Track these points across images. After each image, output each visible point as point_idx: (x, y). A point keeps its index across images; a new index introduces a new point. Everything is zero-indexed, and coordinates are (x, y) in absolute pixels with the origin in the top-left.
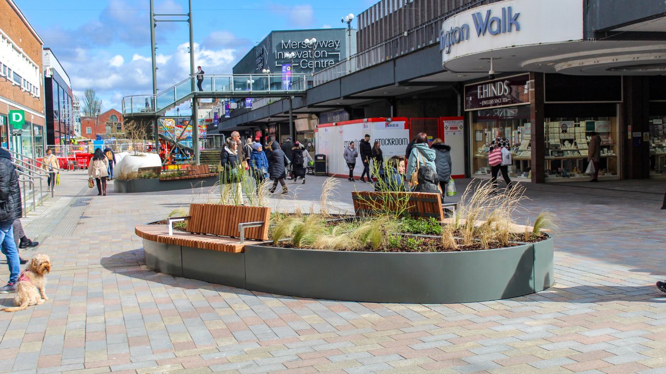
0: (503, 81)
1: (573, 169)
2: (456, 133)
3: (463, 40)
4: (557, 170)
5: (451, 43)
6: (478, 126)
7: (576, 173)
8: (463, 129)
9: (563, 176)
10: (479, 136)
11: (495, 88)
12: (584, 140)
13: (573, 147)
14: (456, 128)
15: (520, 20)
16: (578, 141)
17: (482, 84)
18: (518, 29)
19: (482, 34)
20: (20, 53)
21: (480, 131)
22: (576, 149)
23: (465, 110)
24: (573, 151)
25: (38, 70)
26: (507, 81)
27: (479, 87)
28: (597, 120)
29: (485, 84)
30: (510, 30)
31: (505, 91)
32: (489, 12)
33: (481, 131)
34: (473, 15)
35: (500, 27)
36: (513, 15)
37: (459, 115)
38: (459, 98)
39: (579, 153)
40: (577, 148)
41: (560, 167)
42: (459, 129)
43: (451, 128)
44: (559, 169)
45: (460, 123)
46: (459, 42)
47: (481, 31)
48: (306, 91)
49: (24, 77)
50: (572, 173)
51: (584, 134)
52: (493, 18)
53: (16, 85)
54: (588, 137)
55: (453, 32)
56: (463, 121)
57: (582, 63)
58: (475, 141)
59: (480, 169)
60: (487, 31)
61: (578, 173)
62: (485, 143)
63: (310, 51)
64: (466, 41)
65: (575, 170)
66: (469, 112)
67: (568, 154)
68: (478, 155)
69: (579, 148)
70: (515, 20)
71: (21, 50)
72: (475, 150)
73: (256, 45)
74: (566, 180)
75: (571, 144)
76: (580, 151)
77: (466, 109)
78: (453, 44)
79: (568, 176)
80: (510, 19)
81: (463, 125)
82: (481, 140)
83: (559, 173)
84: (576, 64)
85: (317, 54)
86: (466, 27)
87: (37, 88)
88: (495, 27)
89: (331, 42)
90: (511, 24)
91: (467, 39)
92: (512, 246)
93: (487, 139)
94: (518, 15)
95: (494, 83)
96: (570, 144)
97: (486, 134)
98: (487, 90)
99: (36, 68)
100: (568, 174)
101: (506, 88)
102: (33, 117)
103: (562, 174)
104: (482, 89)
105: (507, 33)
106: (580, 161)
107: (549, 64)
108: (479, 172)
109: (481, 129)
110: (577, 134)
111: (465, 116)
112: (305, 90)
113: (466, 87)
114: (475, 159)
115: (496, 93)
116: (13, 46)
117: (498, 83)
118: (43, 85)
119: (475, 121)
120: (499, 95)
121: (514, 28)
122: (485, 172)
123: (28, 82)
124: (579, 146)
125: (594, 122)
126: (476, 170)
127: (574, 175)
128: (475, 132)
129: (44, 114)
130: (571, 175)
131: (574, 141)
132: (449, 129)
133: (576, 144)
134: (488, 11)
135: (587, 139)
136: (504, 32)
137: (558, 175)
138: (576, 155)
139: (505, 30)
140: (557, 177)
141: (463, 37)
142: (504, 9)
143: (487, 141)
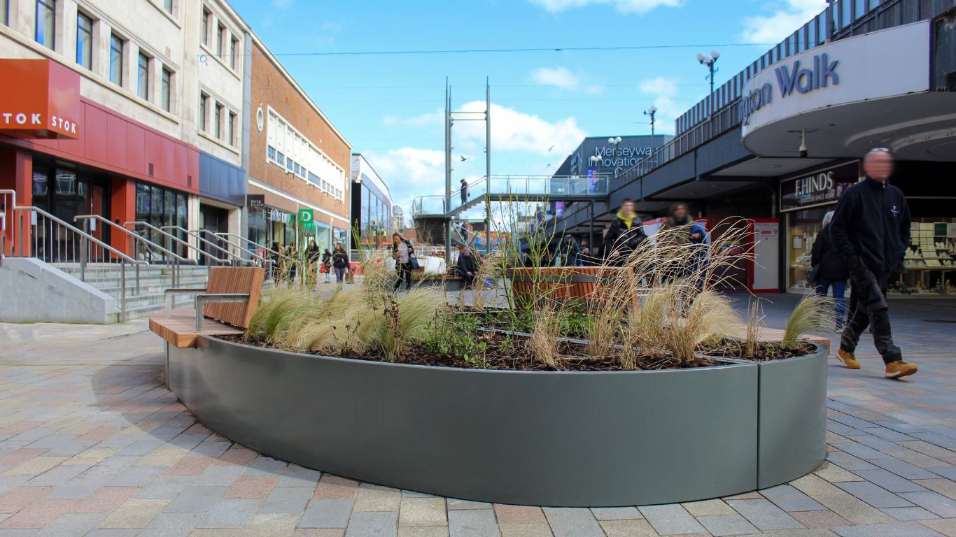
0: (826, 172)
1: (916, 283)
2: (769, 238)
3: (764, 104)
4: (894, 283)
5: (750, 111)
6: (797, 231)
7: (919, 289)
8: (777, 234)
9: (902, 292)
10: (798, 243)
11: (816, 181)
12: (931, 247)
13: (916, 255)
14: (769, 232)
15: (838, 70)
16: (923, 248)
17: (800, 178)
18: (836, 82)
19: (787, 93)
20: (320, 154)
21: (798, 236)
22: (920, 257)
23: (781, 211)
24: (917, 260)
25: (343, 174)
26: (831, 172)
27: (797, 182)
28: (950, 222)
29: (805, 177)
30: (825, 85)
31: (829, 184)
32: (797, 64)
33: (801, 237)
34: (777, 70)
35: (811, 82)
36: (829, 64)
37: (773, 216)
38: (774, 197)
39: (925, 263)
40: (922, 256)
41: (899, 280)
42: (773, 233)
43: (763, 232)
44: (897, 282)
45: (774, 227)
46: (759, 108)
47: (786, 91)
48: (609, 195)
49: (322, 178)
50: (915, 289)
51: (933, 239)
52: (803, 70)
53: (310, 185)
54: (937, 243)
55: (753, 96)
56: (777, 223)
57: (930, 137)
58: (793, 249)
59: (798, 282)
60: (795, 90)
61: (923, 289)
62: (805, 251)
63: (625, 159)
64: (768, 105)
65: (918, 285)
66: (785, 213)
67: (909, 264)
68: (795, 266)
69: (925, 256)
70: (832, 70)
71: (320, 151)
72: (793, 258)
73: (571, 154)
74: (906, 296)
75: (914, 251)
76: (925, 261)
77: (782, 209)
78: (752, 111)
79: (909, 292)
80: (826, 69)
81: (777, 229)
82: (800, 247)
83: (897, 288)
84: (920, 138)
85: (633, 162)
86: (769, 87)
87: (341, 192)
88: (805, 82)
89: (648, 149)
90: (826, 76)
91: (769, 102)
92: (700, 365)
93: (807, 246)
94: (835, 64)
95: (815, 176)
96: (912, 252)
97: (805, 240)
98: (807, 185)
99: (341, 171)
100: (909, 289)
101: (830, 180)
102: (332, 220)
103: (901, 289)
104: (800, 184)
105: (822, 89)
106: (926, 273)
107: (882, 141)
108: (797, 287)
109: (801, 234)
110: (922, 240)
111: (780, 218)
112: (607, 194)
113: (782, 183)
114: (792, 270)
115: (817, 187)
116: (310, 146)
117: (821, 175)
118: (349, 189)
119: (793, 224)
120: (821, 189)
121: (830, 80)
122: (802, 286)
123: (328, 184)
124: (925, 255)
125: (946, 224)
126: (793, 283)
127: (917, 291)
128: (793, 237)
129: (348, 218)
130: (913, 291)
131: (919, 248)
132: (760, 233)
133: (920, 252)
134: (795, 63)
135: (936, 246)
136: (818, 87)
137: (895, 290)
138: (920, 265)
139: (818, 85)
140: (893, 292)
141: (764, 101)
142: (816, 58)
143: (807, 249)
